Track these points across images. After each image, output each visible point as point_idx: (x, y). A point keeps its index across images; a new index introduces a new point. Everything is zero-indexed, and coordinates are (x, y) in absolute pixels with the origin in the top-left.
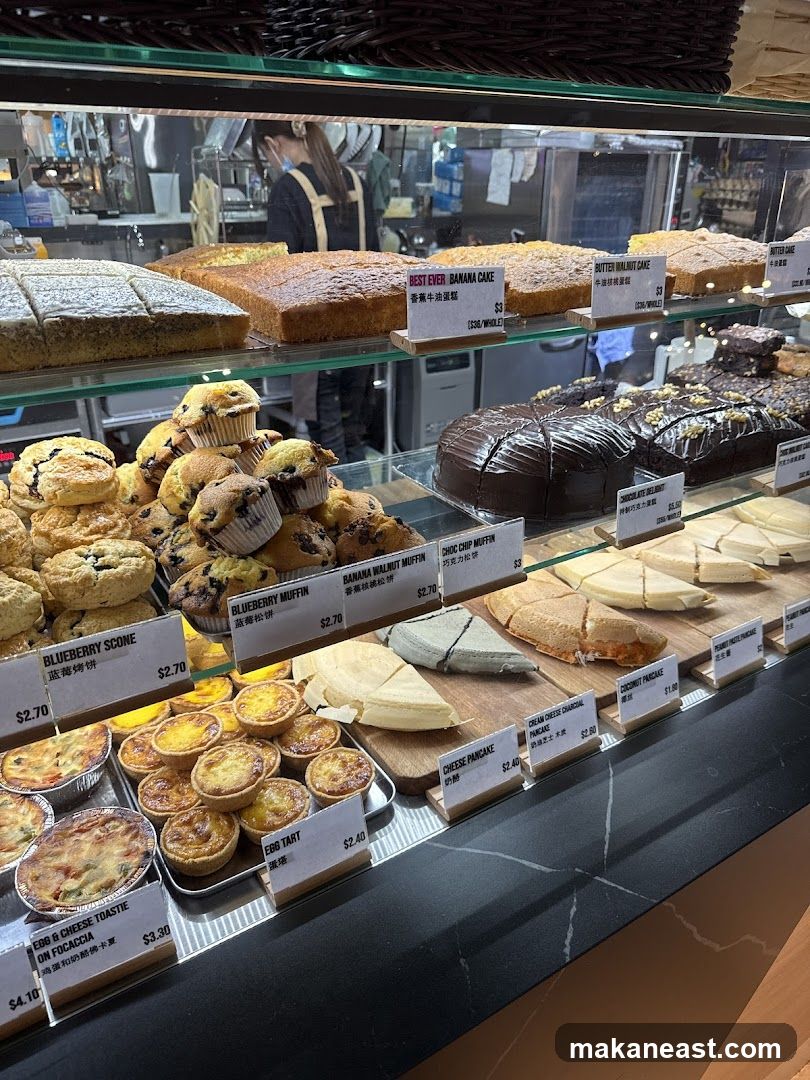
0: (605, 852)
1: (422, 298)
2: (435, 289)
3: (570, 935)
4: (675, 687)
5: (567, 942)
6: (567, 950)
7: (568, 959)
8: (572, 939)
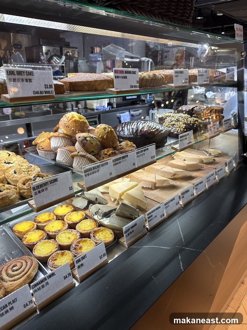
0: (183, 241)
1: (118, 77)
2: (121, 75)
3: (181, 264)
5: (181, 266)
6: (182, 268)
7: (183, 270)
8: (182, 265)
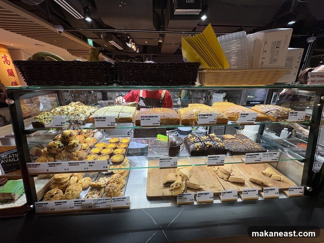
1: (143, 119)
2: (146, 118)
4: (212, 197)
5: (148, 240)
